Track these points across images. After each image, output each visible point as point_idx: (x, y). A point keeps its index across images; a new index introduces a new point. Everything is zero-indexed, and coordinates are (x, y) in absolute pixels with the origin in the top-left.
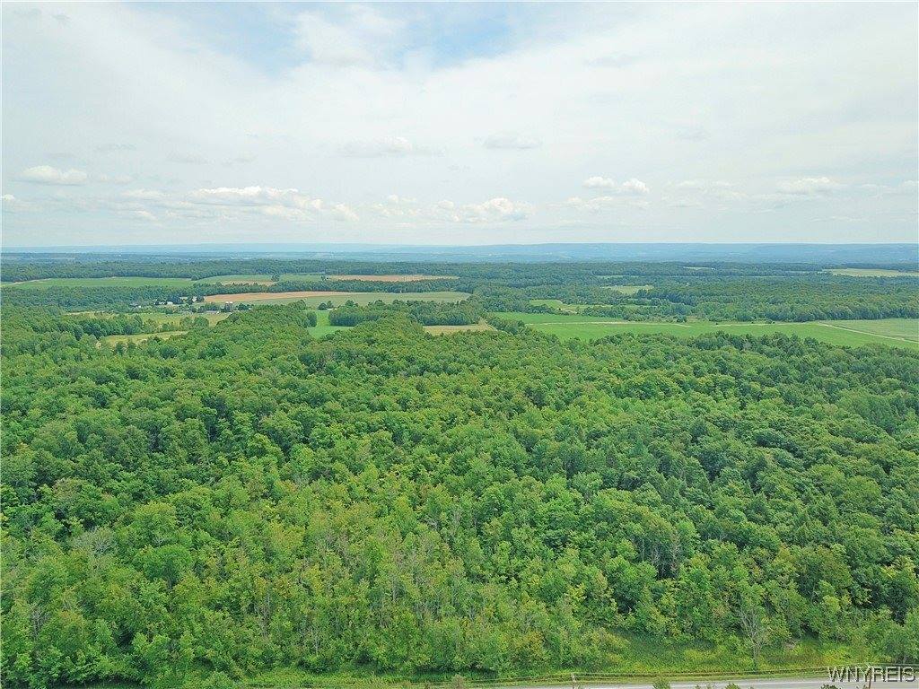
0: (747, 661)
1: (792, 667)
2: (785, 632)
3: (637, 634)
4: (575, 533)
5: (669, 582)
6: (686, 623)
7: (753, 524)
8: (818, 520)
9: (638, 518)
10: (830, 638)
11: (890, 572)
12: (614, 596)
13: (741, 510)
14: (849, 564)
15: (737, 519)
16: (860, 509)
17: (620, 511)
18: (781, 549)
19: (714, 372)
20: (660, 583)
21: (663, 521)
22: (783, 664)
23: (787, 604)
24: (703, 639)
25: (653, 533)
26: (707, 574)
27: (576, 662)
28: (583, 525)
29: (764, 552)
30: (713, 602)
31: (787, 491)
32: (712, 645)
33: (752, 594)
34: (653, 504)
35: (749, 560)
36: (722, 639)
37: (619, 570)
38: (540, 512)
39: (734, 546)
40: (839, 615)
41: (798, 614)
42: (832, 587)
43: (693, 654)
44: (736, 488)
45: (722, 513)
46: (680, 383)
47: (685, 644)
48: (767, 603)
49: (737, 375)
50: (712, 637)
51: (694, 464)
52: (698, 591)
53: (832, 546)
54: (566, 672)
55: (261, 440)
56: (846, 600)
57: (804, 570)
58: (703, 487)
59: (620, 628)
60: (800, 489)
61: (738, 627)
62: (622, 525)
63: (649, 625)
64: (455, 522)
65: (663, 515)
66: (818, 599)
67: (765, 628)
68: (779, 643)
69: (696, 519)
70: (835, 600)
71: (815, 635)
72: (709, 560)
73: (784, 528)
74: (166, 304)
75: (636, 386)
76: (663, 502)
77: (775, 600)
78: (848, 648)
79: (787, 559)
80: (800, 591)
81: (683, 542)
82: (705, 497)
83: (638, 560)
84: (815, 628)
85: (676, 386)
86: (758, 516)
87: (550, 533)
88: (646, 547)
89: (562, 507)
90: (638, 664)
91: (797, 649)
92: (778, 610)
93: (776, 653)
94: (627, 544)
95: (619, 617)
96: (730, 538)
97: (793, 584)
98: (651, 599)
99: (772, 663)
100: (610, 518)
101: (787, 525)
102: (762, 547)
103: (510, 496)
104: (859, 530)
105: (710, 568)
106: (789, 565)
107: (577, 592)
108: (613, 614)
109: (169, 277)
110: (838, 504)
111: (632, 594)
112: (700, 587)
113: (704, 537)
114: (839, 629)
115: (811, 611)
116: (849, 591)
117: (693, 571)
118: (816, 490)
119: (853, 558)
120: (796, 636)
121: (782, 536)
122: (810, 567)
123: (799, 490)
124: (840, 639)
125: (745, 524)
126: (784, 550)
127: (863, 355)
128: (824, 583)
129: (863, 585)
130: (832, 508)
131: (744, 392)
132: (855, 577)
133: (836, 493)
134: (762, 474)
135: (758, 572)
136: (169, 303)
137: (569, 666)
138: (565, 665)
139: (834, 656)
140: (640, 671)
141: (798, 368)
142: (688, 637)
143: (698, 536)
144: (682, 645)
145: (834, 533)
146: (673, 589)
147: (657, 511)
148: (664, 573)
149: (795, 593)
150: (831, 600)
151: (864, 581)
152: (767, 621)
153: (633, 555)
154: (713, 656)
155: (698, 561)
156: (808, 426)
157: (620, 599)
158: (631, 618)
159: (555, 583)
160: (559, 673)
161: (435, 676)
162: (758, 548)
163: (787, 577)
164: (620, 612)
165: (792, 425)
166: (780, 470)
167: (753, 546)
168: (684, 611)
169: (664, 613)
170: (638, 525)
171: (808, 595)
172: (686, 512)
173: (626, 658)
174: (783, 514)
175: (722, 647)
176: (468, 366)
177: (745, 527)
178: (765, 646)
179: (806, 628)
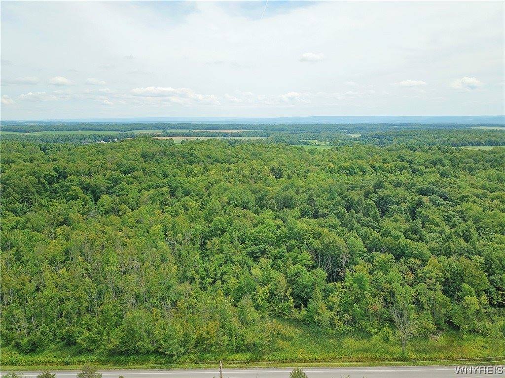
0: (397, 350)
1: (435, 355)
2: (431, 326)
3: (307, 325)
4: (271, 248)
5: (339, 284)
6: (347, 317)
7: (409, 241)
8: (461, 239)
9: (318, 236)
10: (470, 331)
12: (291, 294)
13: (401, 231)
14: (486, 271)
15: (397, 238)
16: (495, 232)
17: (306, 231)
18: (430, 259)
19: (396, 161)
20: (331, 285)
21: (337, 238)
22: (427, 352)
23: (433, 303)
24: (362, 330)
25: (327, 247)
26: (367, 277)
27: (248, 349)
28: (278, 242)
29: (417, 261)
30: (370, 300)
31: (437, 220)
32: (369, 335)
33: (404, 294)
34: (334, 227)
35: (404, 267)
36: (377, 330)
37: (297, 274)
38: (248, 233)
39: (391, 256)
40: (478, 312)
41: (443, 311)
42: (473, 289)
43: (350, 342)
44: (399, 218)
45: (385, 234)
46: (373, 167)
47: (346, 334)
48: (417, 302)
49: (410, 162)
50: (369, 328)
51: (370, 204)
52: (359, 291)
53: (473, 258)
54: (238, 356)
55: (75, 190)
56: (484, 300)
57: (449, 275)
58: (375, 218)
59: (295, 320)
60: (448, 219)
61: (391, 321)
62: (305, 241)
63: (316, 318)
64: (187, 240)
65: (338, 234)
66: (460, 299)
67: (414, 322)
68: (424, 335)
69: (364, 238)
70: (474, 299)
71: (457, 328)
72: (370, 267)
73: (433, 244)
74: (100, 142)
75: (344, 168)
76: (341, 225)
77: (423, 299)
78: (485, 340)
79: (435, 267)
80: (444, 292)
81: (352, 254)
82: (375, 224)
83: (314, 267)
84: (456, 323)
85: (370, 169)
86: (414, 236)
87: (254, 248)
88: (320, 257)
89: (265, 230)
90: (302, 350)
91: (441, 339)
92: (426, 308)
93: (422, 343)
94: (306, 254)
95: (294, 310)
96: (390, 250)
97: (438, 286)
98: (321, 297)
99: (417, 351)
100: (299, 237)
101: (437, 243)
102: (415, 257)
103: (230, 223)
104: (495, 245)
105: (371, 273)
106: (436, 271)
107: (262, 291)
108: (289, 308)
109: (109, 131)
110: (478, 229)
111: (306, 294)
112: (360, 288)
113: (370, 250)
114: (477, 324)
115: (454, 308)
116: (487, 293)
117: (356, 275)
118: (461, 220)
119: (490, 267)
120: (440, 329)
121: (432, 250)
122: (454, 274)
123: (448, 221)
124: (478, 332)
125: (403, 241)
126: (433, 260)
127: (492, 153)
128: (466, 286)
129: (498, 289)
130: (473, 230)
131: (414, 172)
132: (492, 282)
133: (476, 221)
134: (420, 210)
135: (410, 277)
136: (102, 141)
137: (242, 351)
138: (238, 350)
139: (473, 346)
140: (302, 357)
141: (450, 160)
142: (349, 328)
143: (365, 250)
144: (342, 335)
145: (474, 248)
146: (341, 290)
147: (334, 232)
148: (334, 277)
149: (440, 293)
150: (471, 300)
151: (499, 285)
152: (416, 316)
153: (311, 263)
154: (368, 345)
155: (362, 268)
156: (456, 184)
157: (296, 297)
158: (304, 312)
159: (247, 285)
160: (232, 357)
161: (123, 357)
162: (412, 259)
163: (434, 280)
164: (296, 307)
165: (445, 184)
166: (433, 207)
167: (408, 256)
168: (346, 307)
169: (330, 308)
170: (318, 241)
171: (452, 296)
172: (358, 233)
173: (293, 345)
174: (433, 235)
175: (376, 337)
176: (243, 160)
177: (403, 243)
178: (413, 337)
179: (450, 323)
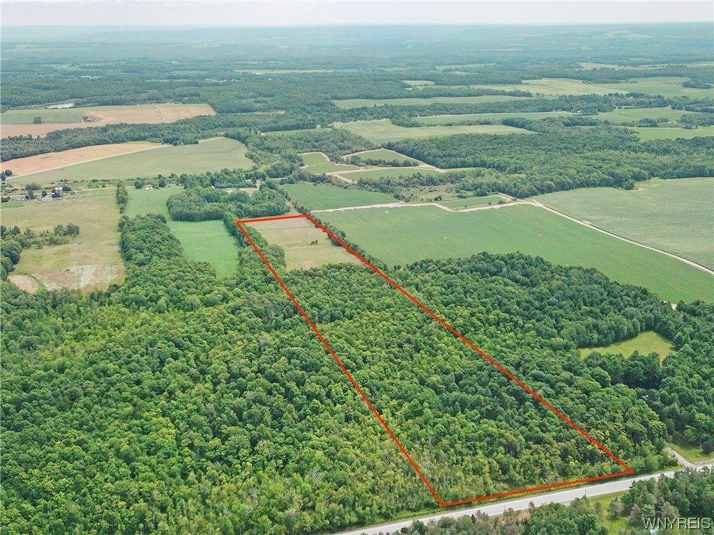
3: (510, 482)
9: (502, 436)
11: (590, 447)
12: (500, 468)
14: (577, 447)
15: (537, 432)
17: (494, 432)
18: (554, 444)
23: (558, 466)
24: (531, 481)
25: (509, 442)
29: (548, 445)
32: (535, 483)
33: (547, 463)
34: (506, 428)
36: (538, 480)
41: (561, 468)
42: (572, 457)
43: (529, 487)
50: (534, 480)
53: (571, 440)
57: (563, 452)
59: (504, 480)
63: (513, 478)
71: (566, 474)
76: (510, 427)
79: (557, 447)
80: (562, 460)
81: (521, 445)
83: (506, 454)
84: (566, 472)
86: (544, 429)
91: (561, 480)
92: (555, 468)
94: (502, 448)
95: (503, 476)
99: (554, 487)
102: (547, 443)
106: (558, 451)
107: (486, 469)
111: (506, 467)
115: (566, 467)
119: (578, 444)
150: (572, 463)
151: (581, 452)
153: (504, 452)
154: (535, 487)
157: (502, 469)
158: (507, 476)
167: (544, 443)
170: (504, 439)
175: (538, 483)
177: (541, 435)
